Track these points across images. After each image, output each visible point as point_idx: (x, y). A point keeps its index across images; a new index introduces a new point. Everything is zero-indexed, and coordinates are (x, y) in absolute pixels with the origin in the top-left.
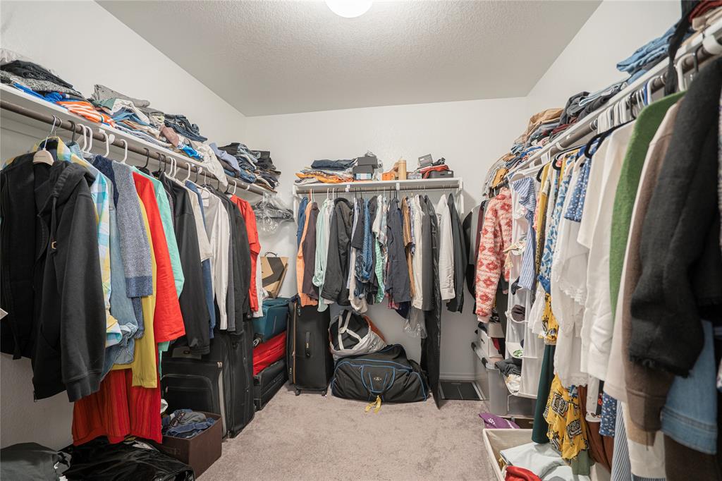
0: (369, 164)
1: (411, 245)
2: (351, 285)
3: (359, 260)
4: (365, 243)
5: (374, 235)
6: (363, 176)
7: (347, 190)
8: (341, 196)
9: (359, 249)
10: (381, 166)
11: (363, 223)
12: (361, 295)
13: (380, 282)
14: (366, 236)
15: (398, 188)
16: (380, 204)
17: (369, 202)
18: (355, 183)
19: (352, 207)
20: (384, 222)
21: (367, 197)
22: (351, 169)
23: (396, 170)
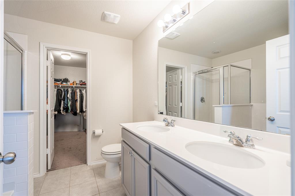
0: (66, 80)
1: (77, 100)
2: (62, 109)
3: (64, 103)
4: (66, 99)
5: (68, 98)
6: (64, 83)
7: (60, 87)
8: (59, 88)
9: (64, 100)
10: (69, 81)
11: (65, 95)
12: (64, 111)
13: (69, 108)
14: (66, 98)
15: (74, 87)
16: (69, 91)
17: (67, 90)
18: (62, 85)
19: (62, 91)
20: (71, 95)
21: (66, 89)
22: (61, 82)
23: (73, 83)
